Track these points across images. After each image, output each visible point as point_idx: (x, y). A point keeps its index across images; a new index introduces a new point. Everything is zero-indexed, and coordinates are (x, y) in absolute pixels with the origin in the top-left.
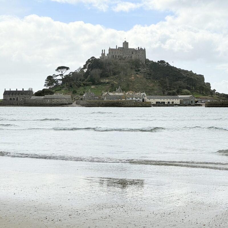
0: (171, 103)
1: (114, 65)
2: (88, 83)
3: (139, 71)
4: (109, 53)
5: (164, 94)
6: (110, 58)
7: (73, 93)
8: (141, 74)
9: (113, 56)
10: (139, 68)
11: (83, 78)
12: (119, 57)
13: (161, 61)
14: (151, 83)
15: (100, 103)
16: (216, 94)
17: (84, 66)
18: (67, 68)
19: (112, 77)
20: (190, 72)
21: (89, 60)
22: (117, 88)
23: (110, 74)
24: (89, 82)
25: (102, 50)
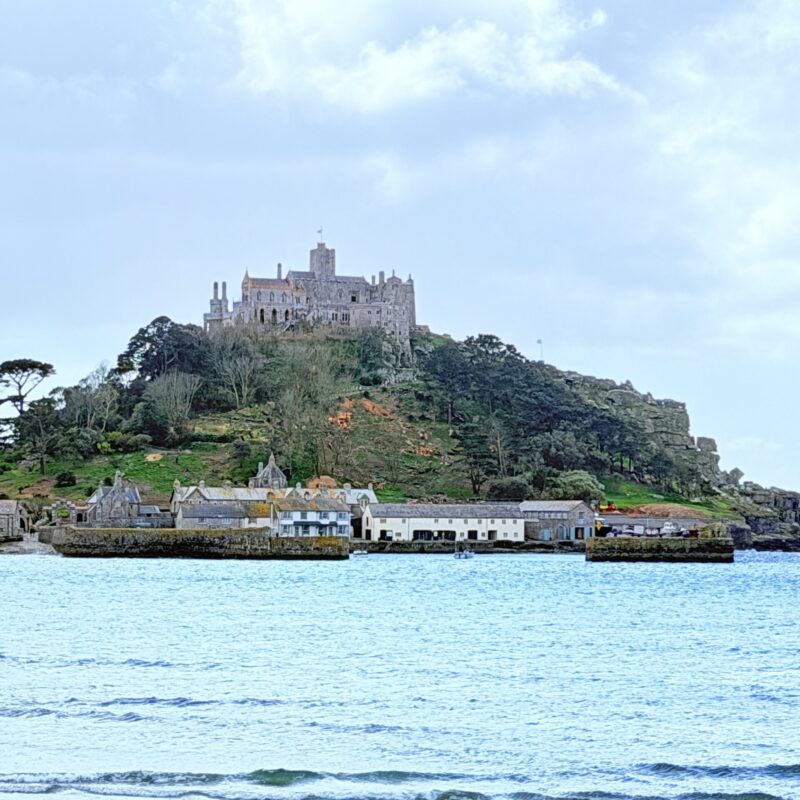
0: (483, 535)
1: (261, 356)
2: (133, 439)
3: (377, 381)
4: (245, 298)
5: (476, 492)
6: (247, 321)
7: (58, 486)
8: (385, 395)
9: (262, 311)
10: (380, 372)
11: (108, 415)
12: (290, 317)
13: (480, 336)
14: (427, 441)
15: (123, 539)
16: (744, 494)
17: (121, 357)
18: (46, 369)
19: (246, 411)
20: (622, 387)
21: (143, 331)
22: (261, 464)
23: (241, 396)
24: (136, 434)
25: (216, 285)
